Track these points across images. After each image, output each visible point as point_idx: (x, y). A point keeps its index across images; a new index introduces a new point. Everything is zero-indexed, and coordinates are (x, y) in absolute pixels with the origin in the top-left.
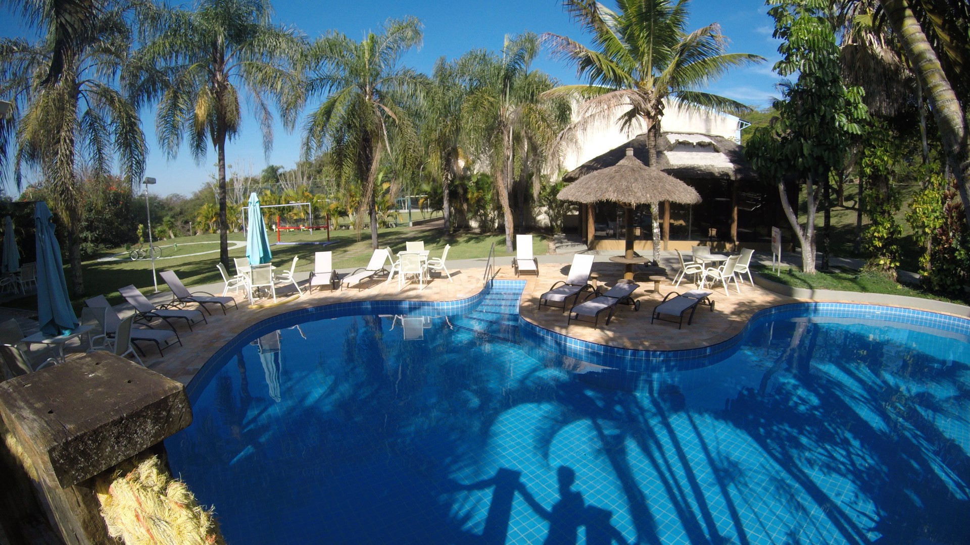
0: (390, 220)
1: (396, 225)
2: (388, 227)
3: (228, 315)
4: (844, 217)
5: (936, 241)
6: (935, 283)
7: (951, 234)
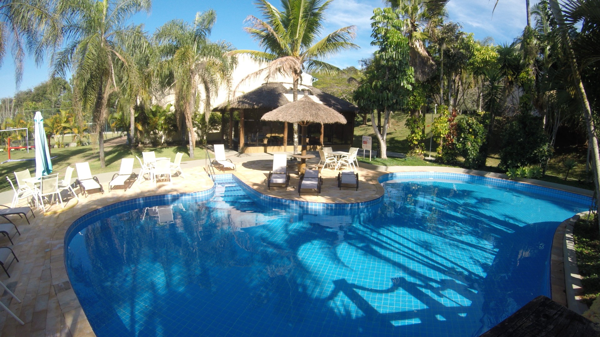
0: (84, 140)
1: (89, 143)
2: (83, 145)
3: (32, 224)
4: (368, 130)
5: (445, 140)
6: (445, 159)
7: (452, 137)
